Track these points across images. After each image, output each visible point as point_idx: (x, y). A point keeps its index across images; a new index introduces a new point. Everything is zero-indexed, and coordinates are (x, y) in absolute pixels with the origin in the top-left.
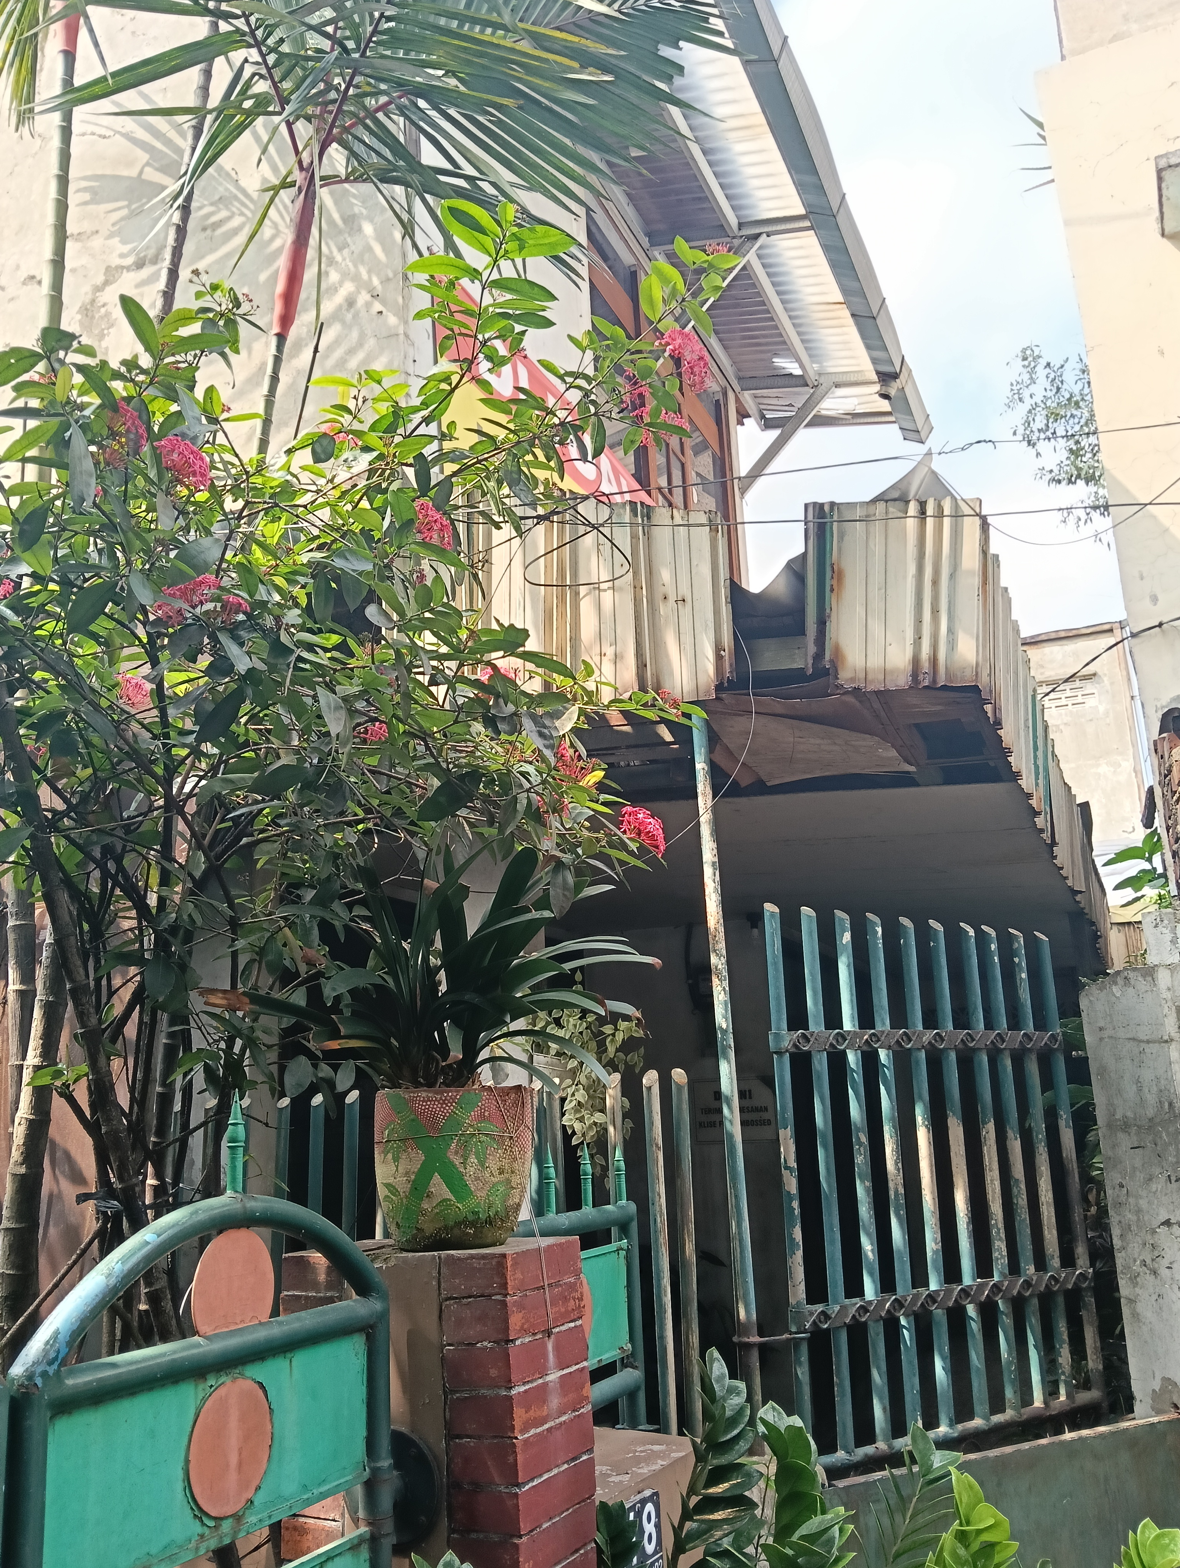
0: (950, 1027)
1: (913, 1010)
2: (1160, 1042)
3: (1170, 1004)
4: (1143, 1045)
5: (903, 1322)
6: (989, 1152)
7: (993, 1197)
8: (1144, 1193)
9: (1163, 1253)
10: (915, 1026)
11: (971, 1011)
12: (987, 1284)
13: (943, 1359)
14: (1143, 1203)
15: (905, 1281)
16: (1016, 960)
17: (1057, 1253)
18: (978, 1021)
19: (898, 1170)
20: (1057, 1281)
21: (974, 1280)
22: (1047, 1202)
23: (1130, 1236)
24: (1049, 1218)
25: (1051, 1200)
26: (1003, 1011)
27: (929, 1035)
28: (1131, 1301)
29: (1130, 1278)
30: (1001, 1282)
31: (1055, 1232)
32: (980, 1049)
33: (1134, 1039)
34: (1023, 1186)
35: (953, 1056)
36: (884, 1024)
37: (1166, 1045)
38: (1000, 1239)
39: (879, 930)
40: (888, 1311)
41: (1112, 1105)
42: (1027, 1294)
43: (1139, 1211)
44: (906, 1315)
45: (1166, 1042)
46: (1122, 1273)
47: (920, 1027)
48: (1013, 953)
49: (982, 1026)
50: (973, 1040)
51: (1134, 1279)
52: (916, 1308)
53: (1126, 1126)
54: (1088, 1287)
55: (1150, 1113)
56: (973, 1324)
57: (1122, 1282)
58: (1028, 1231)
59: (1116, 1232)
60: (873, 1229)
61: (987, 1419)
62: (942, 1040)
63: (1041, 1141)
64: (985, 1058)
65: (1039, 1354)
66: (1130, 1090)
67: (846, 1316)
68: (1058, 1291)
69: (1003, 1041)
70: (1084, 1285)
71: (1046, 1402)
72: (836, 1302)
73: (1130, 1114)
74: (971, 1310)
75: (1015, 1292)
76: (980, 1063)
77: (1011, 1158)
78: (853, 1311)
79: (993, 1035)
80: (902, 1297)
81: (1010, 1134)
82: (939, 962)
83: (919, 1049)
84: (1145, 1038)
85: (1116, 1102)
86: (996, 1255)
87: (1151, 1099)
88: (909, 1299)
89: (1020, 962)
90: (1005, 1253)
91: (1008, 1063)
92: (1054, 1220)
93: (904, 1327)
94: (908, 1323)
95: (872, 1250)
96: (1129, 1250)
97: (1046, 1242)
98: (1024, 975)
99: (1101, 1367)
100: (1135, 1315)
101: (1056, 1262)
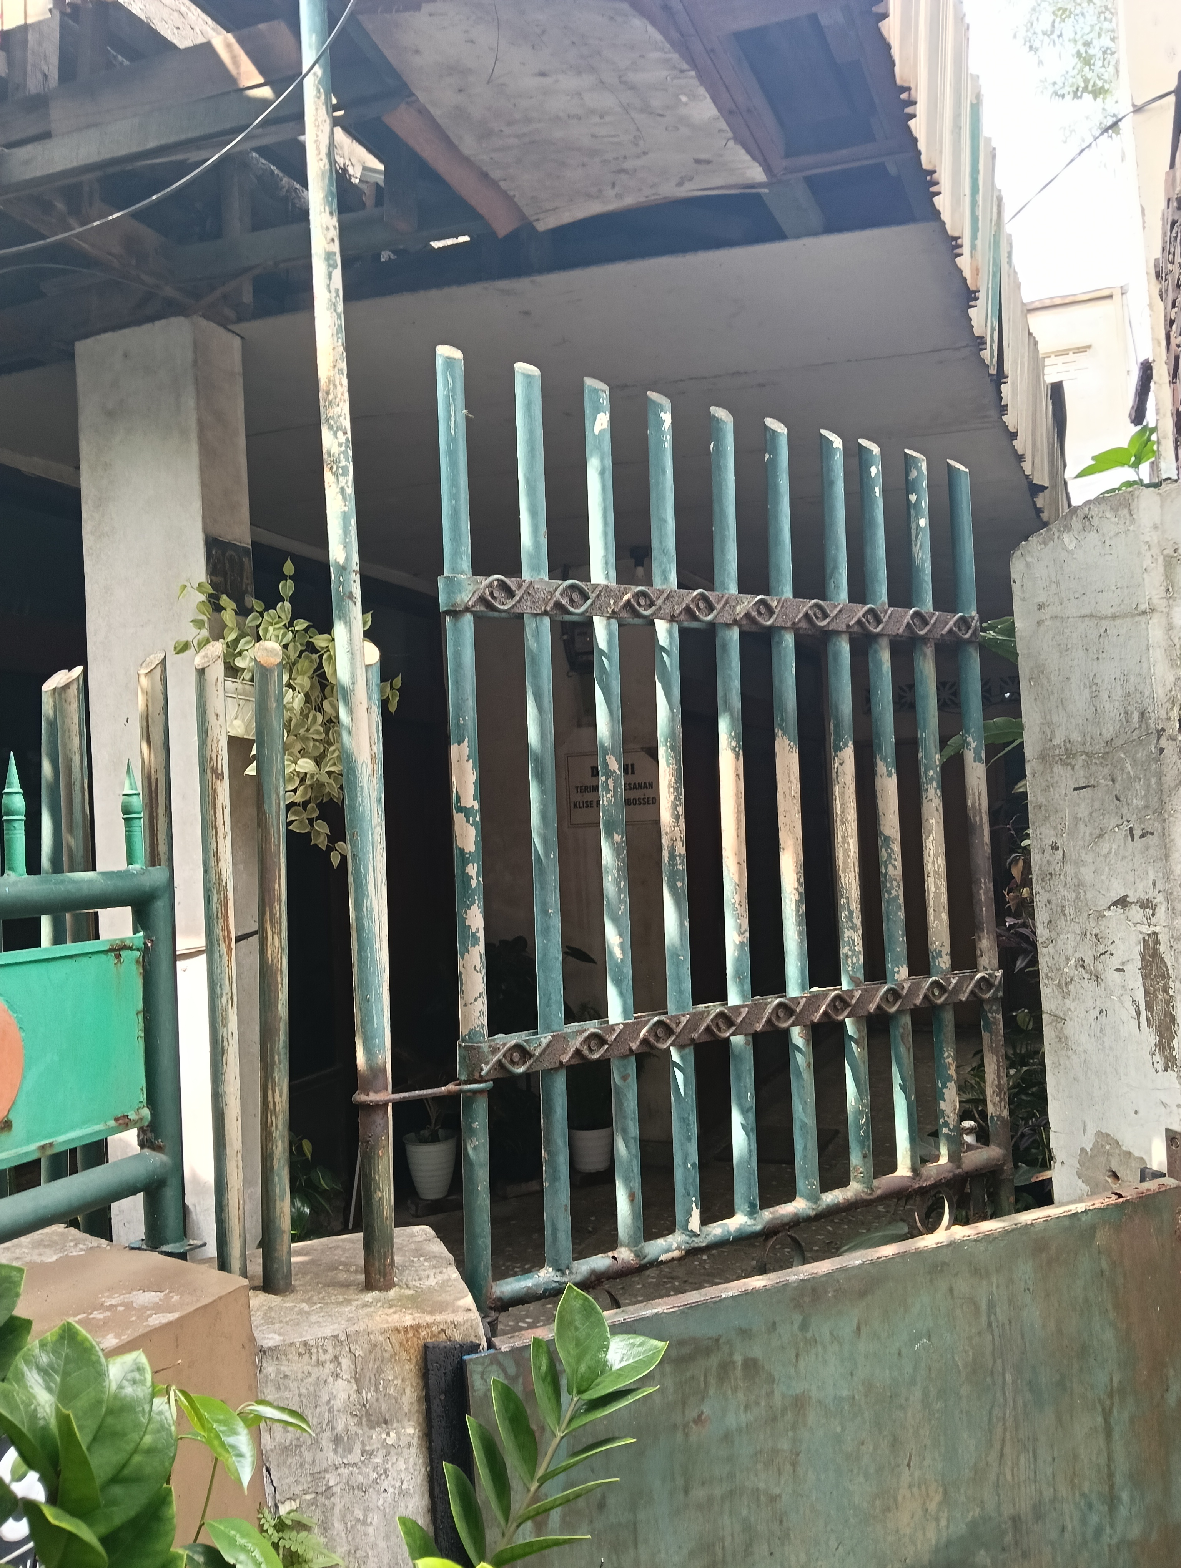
0: (788, 592)
1: (723, 561)
2: (1133, 616)
3: (1155, 551)
4: (1105, 623)
5: (675, 1056)
6: (842, 794)
7: (845, 862)
8: (1089, 858)
9: (1111, 948)
10: (724, 587)
11: (828, 571)
12: (825, 995)
13: (744, 1112)
14: (1087, 873)
15: (680, 992)
16: (913, 498)
17: (947, 948)
18: (837, 587)
19: (677, 817)
20: (943, 989)
21: (803, 989)
22: (936, 872)
23: (1062, 923)
24: (937, 896)
25: (942, 870)
26: (882, 574)
27: (747, 603)
28: (1057, 1018)
29: (1059, 985)
30: (850, 992)
31: (945, 917)
32: (838, 633)
33: (1092, 616)
34: (896, 847)
35: (789, 640)
36: (665, 579)
37: (1143, 619)
38: (853, 927)
39: (667, 418)
40: (645, 1041)
41: (1049, 724)
42: (893, 1010)
43: (1079, 885)
44: (681, 1047)
45: (1144, 613)
46: (1047, 977)
47: (733, 589)
48: (910, 487)
49: (844, 595)
50: (825, 615)
51: (1064, 987)
52: (695, 1036)
53: (1068, 756)
54: (994, 999)
55: (1108, 732)
56: (799, 1058)
57: (1046, 992)
58: (901, 914)
59: (1041, 916)
60: (624, 910)
61: (816, 1199)
62: (771, 611)
63: (932, 779)
64: (845, 647)
65: (907, 1098)
66: (1079, 699)
67: (564, 1051)
68: (943, 1005)
69: (878, 621)
70: (987, 996)
71: (914, 1169)
72: (548, 1029)
73: (1076, 737)
74: (797, 1036)
75: (872, 1007)
76: (837, 655)
77: (881, 804)
78: (576, 1043)
79: (861, 611)
80: (671, 1018)
81: (881, 768)
82: (776, 486)
83: (728, 626)
84: (1110, 612)
85: (1055, 719)
86: (845, 950)
87: (1111, 709)
88: (684, 1021)
89: (918, 500)
90: (859, 948)
91: (885, 657)
92: (944, 898)
93: (676, 1064)
94: (682, 1058)
95: (622, 946)
96: (1060, 943)
97: (931, 931)
98: (923, 522)
99: (1005, 1113)
100: (1063, 1039)
101: (944, 962)
